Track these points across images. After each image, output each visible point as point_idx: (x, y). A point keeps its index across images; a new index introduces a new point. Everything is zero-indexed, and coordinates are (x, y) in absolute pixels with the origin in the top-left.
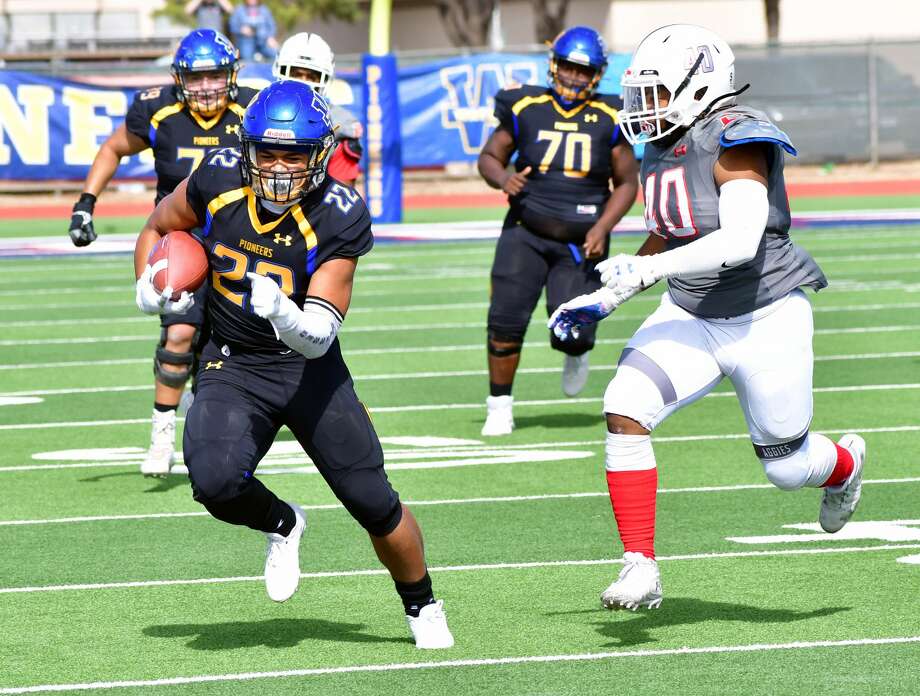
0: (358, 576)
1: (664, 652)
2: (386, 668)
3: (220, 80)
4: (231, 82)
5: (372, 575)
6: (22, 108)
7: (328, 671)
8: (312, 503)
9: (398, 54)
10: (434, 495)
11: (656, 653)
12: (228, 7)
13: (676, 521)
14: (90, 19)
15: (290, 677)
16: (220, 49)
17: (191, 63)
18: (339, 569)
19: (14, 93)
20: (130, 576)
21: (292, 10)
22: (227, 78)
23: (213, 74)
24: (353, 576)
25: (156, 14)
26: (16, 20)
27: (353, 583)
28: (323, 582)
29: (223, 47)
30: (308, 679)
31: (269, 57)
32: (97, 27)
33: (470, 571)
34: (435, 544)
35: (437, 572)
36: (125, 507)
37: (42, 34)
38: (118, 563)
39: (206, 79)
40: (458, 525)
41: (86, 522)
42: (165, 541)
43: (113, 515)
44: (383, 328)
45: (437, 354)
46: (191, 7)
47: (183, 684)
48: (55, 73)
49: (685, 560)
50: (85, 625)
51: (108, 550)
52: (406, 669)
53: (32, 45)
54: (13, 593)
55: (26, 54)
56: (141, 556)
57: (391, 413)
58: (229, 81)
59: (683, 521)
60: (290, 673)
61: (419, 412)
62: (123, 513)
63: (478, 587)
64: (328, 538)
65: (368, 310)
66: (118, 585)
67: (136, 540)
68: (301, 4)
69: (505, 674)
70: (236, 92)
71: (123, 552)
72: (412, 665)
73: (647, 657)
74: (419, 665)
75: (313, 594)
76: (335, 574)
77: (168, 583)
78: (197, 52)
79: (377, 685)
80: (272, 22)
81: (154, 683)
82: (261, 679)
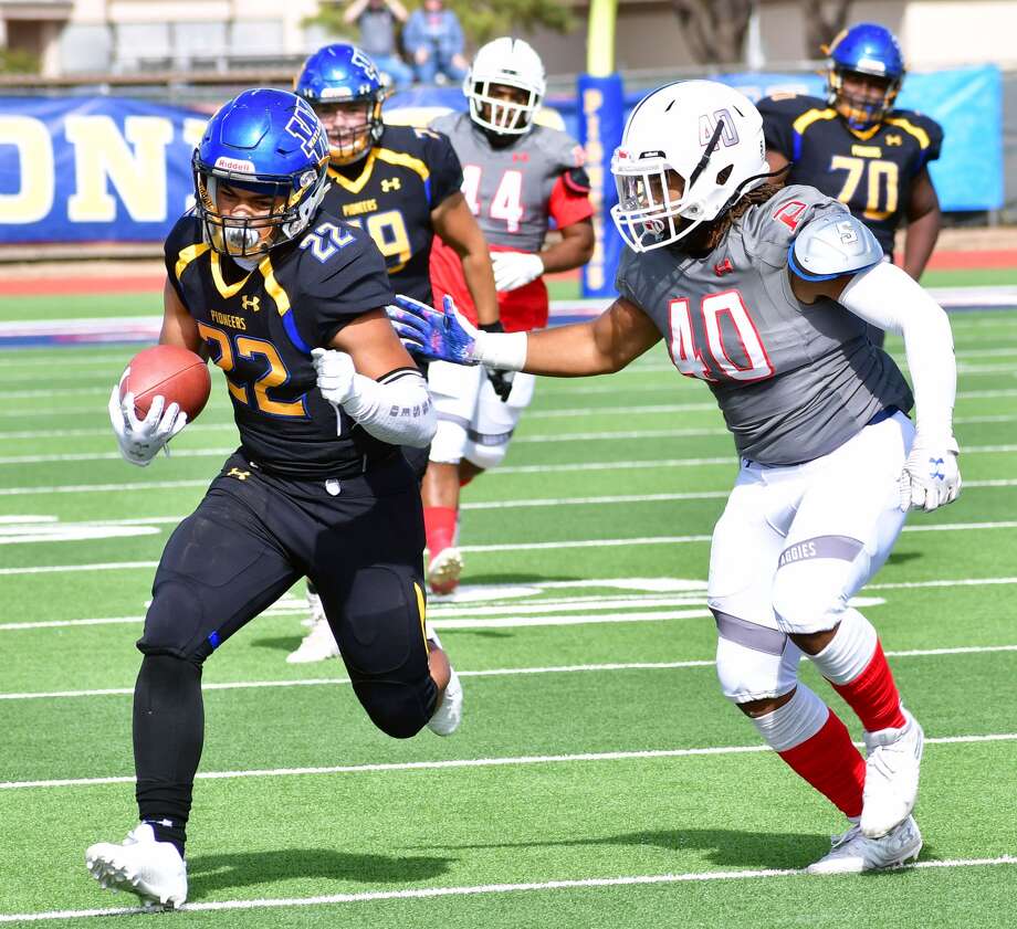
0: (573, 762)
1: (979, 862)
2: (612, 882)
3: (358, 114)
4: (373, 118)
5: (592, 761)
6: (132, 147)
7: (535, 886)
8: (513, 667)
9: (625, 74)
10: (674, 656)
11: (968, 862)
12: (400, 11)
13: (994, 689)
14: (220, 28)
15: (486, 894)
16: (358, 73)
17: (319, 92)
18: (550, 752)
19: (121, 126)
20: (274, 760)
21: (485, 17)
22: (367, 113)
23: (350, 107)
24: (567, 762)
25: (307, 23)
26: (123, 31)
27: (567, 771)
28: (528, 769)
29: (362, 69)
30: (509, 896)
31: (454, 78)
32: (228, 39)
33: (721, 754)
34: (675, 720)
35: (678, 756)
36: (268, 671)
37: (156, 49)
38: (258, 745)
39: (339, 113)
40: (705, 694)
41: (217, 691)
42: (320, 715)
43: (252, 681)
44: (605, 435)
45: (676, 469)
46: (353, 12)
47: (345, 903)
48: (174, 101)
49: (1006, 741)
50: (216, 825)
51: (245, 727)
52: (637, 884)
53: (144, 64)
54: (122, 783)
55: (137, 76)
56: (289, 735)
57: (616, 548)
58: (370, 116)
59: (1003, 688)
60: (485, 889)
61: (651, 546)
62: (265, 679)
63: (731, 777)
64: (533, 712)
65: (586, 412)
66: (258, 773)
67: (282, 714)
68: (497, 9)
69: (769, 891)
70: (380, 130)
71: (265, 729)
72: (646, 879)
73: (956, 868)
74: (654, 879)
75: (514, 785)
76: (544, 759)
77: (325, 770)
78: (326, 78)
79: (599, 906)
80: (459, 32)
81: (307, 901)
82: (446, 897)
